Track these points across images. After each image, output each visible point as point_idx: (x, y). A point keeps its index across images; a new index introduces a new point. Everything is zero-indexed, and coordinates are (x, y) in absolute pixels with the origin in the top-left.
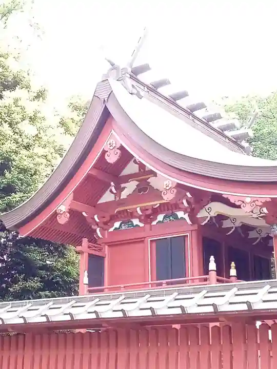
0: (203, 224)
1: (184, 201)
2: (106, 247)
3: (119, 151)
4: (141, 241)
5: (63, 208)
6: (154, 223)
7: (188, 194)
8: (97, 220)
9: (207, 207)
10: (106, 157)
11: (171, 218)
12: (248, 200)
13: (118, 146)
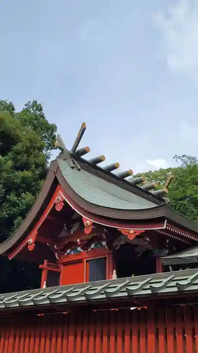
0: (117, 249)
1: (104, 234)
2: (62, 266)
3: (63, 204)
4: (80, 261)
5: (31, 240)
6: (89, 250)
7: (105, 230)
8: (56, 248)
9: (119, 238)
10: (56, 208)
11: (99, 246)
12: (132, 232)
13: (62, 200)
